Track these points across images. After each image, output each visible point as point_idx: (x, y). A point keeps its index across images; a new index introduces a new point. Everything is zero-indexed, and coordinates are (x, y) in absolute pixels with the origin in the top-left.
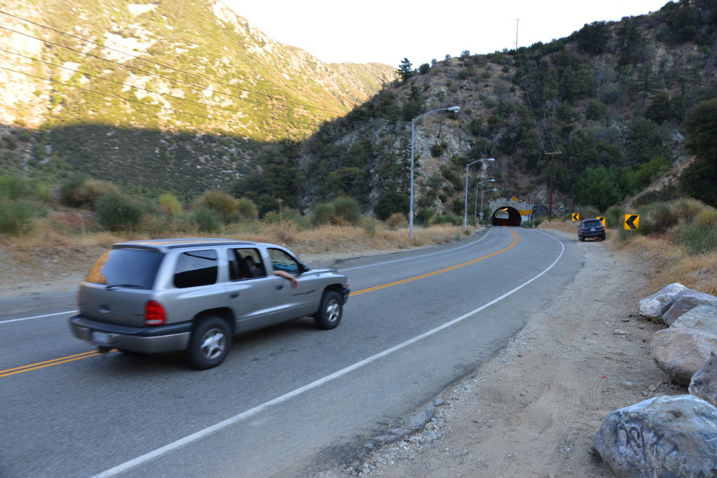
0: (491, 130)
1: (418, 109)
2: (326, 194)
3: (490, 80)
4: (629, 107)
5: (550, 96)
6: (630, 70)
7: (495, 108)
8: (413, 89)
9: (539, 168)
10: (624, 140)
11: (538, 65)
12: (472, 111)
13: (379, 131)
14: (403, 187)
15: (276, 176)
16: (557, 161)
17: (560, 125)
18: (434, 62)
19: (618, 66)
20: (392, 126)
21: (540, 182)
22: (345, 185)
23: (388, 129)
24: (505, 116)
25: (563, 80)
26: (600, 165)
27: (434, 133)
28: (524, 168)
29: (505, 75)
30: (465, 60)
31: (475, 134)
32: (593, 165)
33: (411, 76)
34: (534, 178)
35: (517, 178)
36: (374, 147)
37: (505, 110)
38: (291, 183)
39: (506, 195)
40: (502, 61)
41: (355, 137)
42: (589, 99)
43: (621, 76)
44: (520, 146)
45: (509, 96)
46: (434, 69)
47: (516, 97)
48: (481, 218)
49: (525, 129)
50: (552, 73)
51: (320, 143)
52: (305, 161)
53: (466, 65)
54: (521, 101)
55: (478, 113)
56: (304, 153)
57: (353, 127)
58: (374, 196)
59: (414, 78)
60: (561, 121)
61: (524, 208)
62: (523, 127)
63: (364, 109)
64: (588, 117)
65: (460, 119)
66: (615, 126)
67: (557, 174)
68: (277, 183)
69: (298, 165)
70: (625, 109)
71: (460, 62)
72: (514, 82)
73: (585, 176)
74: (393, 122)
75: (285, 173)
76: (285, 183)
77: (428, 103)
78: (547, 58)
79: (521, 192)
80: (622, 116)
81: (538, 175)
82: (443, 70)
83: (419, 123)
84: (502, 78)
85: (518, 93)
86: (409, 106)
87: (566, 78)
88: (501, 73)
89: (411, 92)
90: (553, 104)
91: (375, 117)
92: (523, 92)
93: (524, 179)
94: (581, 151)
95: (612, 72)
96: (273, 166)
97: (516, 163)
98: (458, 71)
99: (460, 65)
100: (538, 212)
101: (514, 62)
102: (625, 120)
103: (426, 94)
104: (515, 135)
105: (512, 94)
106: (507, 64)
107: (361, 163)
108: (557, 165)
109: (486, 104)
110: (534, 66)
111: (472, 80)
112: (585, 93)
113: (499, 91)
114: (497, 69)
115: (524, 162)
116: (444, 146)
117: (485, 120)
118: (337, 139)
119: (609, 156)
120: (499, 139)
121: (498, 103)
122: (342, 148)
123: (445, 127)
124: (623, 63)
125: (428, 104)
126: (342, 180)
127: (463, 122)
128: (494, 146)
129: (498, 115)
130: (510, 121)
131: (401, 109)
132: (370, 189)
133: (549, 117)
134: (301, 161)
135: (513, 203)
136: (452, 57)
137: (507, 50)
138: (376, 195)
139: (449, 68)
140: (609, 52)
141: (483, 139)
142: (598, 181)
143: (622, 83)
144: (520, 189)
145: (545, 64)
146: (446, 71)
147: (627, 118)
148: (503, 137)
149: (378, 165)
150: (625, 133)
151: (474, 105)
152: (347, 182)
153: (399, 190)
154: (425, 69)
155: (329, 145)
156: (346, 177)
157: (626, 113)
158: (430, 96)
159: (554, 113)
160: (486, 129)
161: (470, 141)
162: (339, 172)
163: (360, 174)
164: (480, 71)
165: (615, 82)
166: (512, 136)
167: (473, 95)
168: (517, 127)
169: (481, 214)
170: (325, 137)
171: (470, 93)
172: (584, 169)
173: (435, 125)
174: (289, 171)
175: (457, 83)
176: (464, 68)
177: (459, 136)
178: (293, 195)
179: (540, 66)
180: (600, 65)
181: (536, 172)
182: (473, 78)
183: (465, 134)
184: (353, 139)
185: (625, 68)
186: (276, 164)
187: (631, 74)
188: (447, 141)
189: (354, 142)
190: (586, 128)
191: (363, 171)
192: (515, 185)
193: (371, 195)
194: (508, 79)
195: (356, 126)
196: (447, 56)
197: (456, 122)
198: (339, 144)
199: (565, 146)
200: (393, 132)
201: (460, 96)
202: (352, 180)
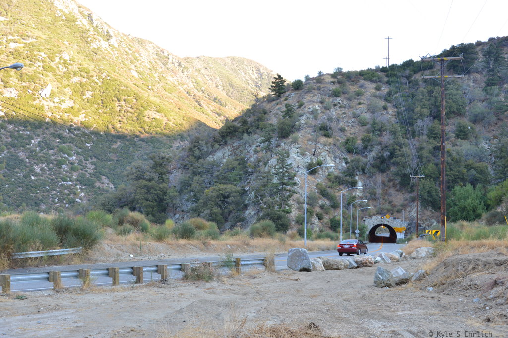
0: (365, 148)
1: (293, 126)
2: (201, 212)
3: (363, 97)
4: (496, 126)
5: (421, 115)
6: (496, 91)
7: (369, 126)
8: (287, 106)
9: (412, 186)
10: (493, 159)
11: (409, 83)
12: (346, 128)
13: (254, 147)
14: (281, 204)
15: (147, 193)
16: (428, 180)
17: (431, 144)
18: (307, 78)
19: (486, 86)
20: (267, 144)
21: (413, 200)
22: (220, 203)
23: (262, 145)
24: (378, 134)
25: (433, 99)
26: (467, 183)
27: (309, 151)
28: (398, 187)
29: (378, 92)
30: (339, 77)
31: (350, 151)
32: (462, 184)
33: (285, 92)
34: (408, 196)
35: (391, 196)
36: (248, 164)
37: (378, 129)
38: (161, 201)
39: (380, 212)
40: (374, 78)
41: (228, 153)
42: (459, 118)
43: (488, 96)
44: (394, 164)
45: (382, 114)
46: (308, 86)
47: (389, 116)
48: (357, 235)
49: (398, 148)
50: (422, 93)
51: (192, 159)
52: (176, 177)
53: (339, 82)
54: (393, 119)
55: (352, 130)
56: (174, 168)
57: (226, 143)
58: (250, 213)
59: (288, 93)
60: (432, 140)
61: (399, 224)
62: (396, 146)
63: (237, 124)
64: (458, 136)
65: (335, 138)
66: (484, 145)
67: (429, 192)
68: (147, 201)
69: (168, 181)
70: (492, 128)
71: (333, 80)
72: (386, 100)
73: (455, 195)
74: (268, 140)
75: (156, 190)
76: (155, 200)
77: (303, 120)
78: (418, 77)
79: (396, 209)
80: (490, 135)
81: (411, 193)
82: (316, 87)
83: (295, 141)
84: (375, 96)
85: (390, 111)
86: (283, 123)
87: (436, 98)
88: (374, 91)
89: (285, 109)
90: (424, 124)
91: (249, 133)
92: (396, 110)
93: (398, 197)
94: (451, 169)
95: (479, 93)
96: (144, 182)
97: (390, 181)
98: (331, 88)
99: (334, 82)
100: (412, 229)
101: (386, 79)
102: (493, 139)
103: (300, 111)
104: (389, 154)
105: (385, 112)
106: (379, 81)
107: (235, 180)
108: (428, 183)
109: (360, 122)
110: (406, 84)
111: (345, 98)
112: (454, 112)
113: (372, 110)
114: (370, 87)
115: (398, 180)
116: (320, 164)
117: (360, 138)
118: (210, 155)
119: (478, 175)
120: (373, 158)
121: (371, 122)
122: (215, 164)
123: (319, 145)
124: (490, 83)
125: (303, 122)
126: (218, 197)
127: (338, 140)
128: (368, 163)
129: (371, 134)
130: (383, 140)
131: (275, 127)
132: (246, 207)
133: (420, 137)
134: (171, 177)
135: (388, 220)
136: (325, 73)
137: (379, 67)
138: (253, 213)
139: (322, 86)
140: (477, 73)
141: (356, 157)
142: (466, 199)
143: (490, 103)
144: (395, 207)
145: (417, 83)
146: (319, 89)
147: (495, 137)
148: (377, 155)
149: (253, 182)
150: (492, 152)
151: (348, 122)
152: (222, 199)
153: (276, 207)
154: (298, 85)
155: (200, 160)
156: (222, 195)
157: (494, 132)
158: (304, 113)
159: (425, 132)
160: (360, 147)
161: (344, 159)
162: (214, 190)
163: (235, 192)
164: (352, 88)
165: (483, 101)
166: (385, 155)
167: (347, 112)
168: (390, 145)
169: (357, 231)
170: (197, 153)
171: (344, 110)
172: (453, 187)
173: (310, 142)
174: (160, 187)
175: (331, 100)
176: (336, 86)
177: (334, 153)
178: (165, 213)
179: (411, 84)
180: (468, 85)
181: (410, 189)
182: (346, 95)
183: (339, 152)
184: (226, 155)
185: (491, 89)
186: (147, 180)
187: (497, 95)
188: (322, 159)
189: (227, 158)
190: (456, 148)
191: (238, 188)
192: (390, 203)
193: (247, 212)
194: (380, 98)
195: (229, 142)
196: (320, 73)
197: (330, 140)
198: (212, 159)
199: (436, 165)
200: (268, 149)
201: (334, 113)
202: (227, 198)
